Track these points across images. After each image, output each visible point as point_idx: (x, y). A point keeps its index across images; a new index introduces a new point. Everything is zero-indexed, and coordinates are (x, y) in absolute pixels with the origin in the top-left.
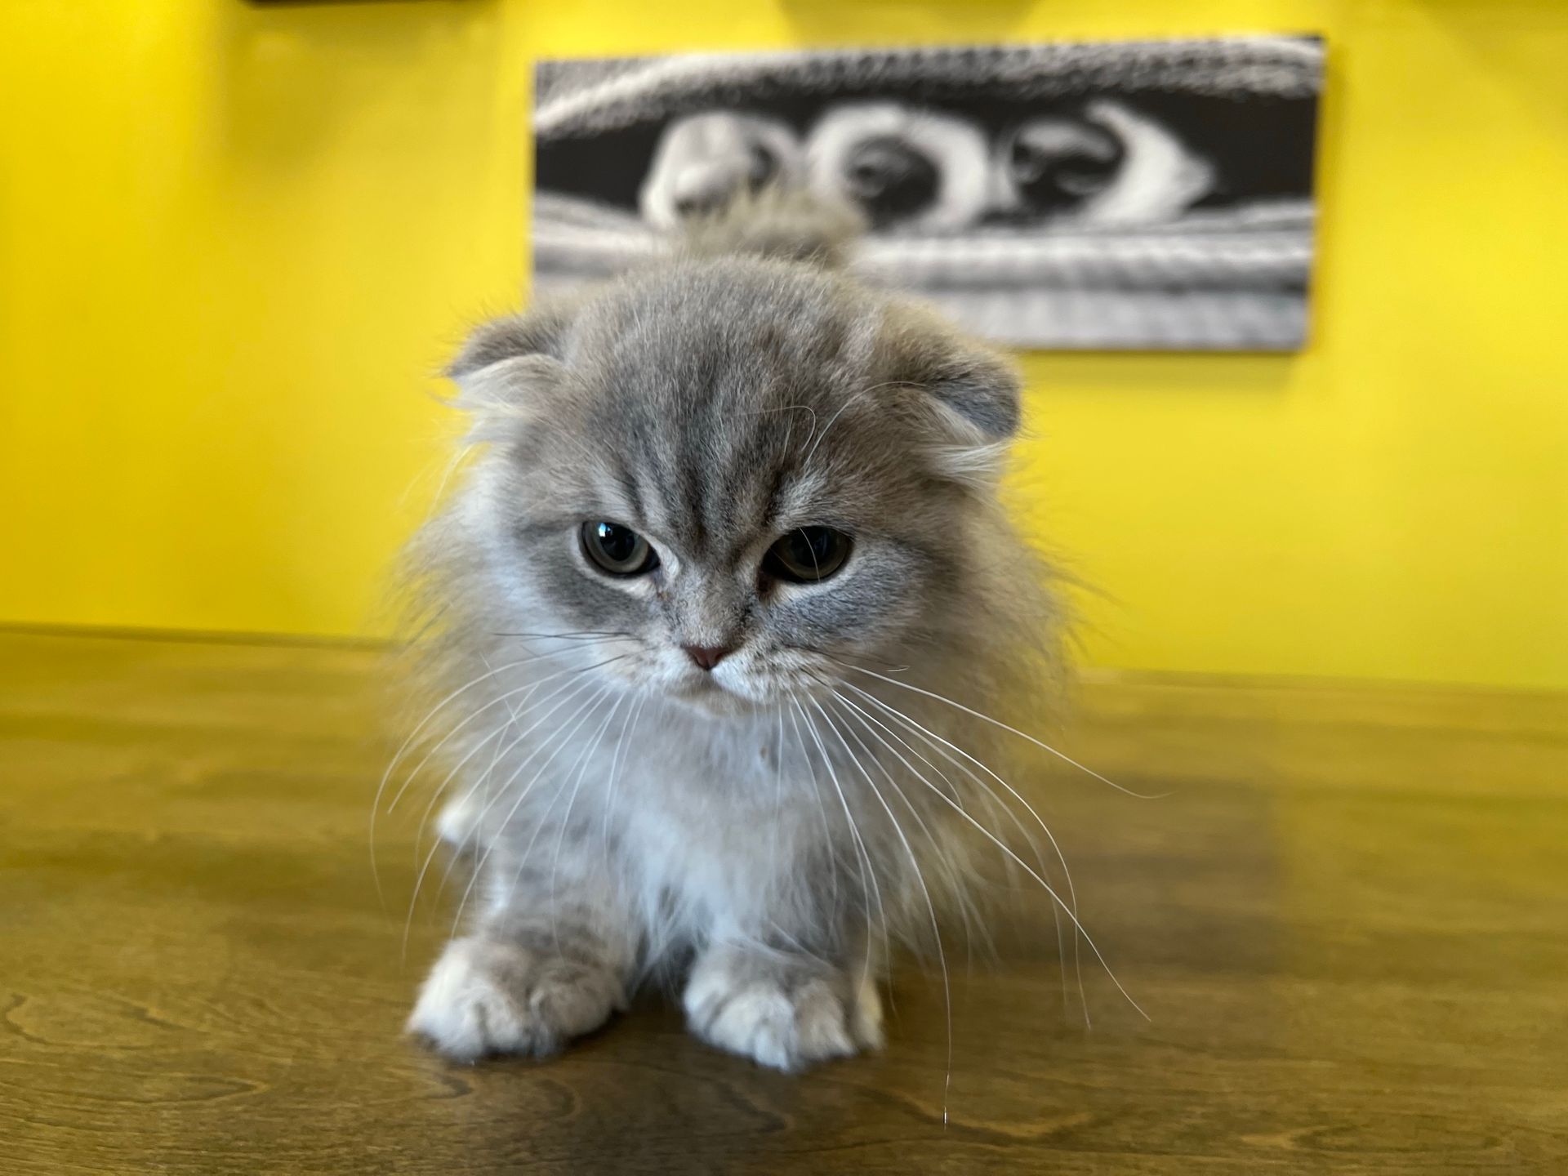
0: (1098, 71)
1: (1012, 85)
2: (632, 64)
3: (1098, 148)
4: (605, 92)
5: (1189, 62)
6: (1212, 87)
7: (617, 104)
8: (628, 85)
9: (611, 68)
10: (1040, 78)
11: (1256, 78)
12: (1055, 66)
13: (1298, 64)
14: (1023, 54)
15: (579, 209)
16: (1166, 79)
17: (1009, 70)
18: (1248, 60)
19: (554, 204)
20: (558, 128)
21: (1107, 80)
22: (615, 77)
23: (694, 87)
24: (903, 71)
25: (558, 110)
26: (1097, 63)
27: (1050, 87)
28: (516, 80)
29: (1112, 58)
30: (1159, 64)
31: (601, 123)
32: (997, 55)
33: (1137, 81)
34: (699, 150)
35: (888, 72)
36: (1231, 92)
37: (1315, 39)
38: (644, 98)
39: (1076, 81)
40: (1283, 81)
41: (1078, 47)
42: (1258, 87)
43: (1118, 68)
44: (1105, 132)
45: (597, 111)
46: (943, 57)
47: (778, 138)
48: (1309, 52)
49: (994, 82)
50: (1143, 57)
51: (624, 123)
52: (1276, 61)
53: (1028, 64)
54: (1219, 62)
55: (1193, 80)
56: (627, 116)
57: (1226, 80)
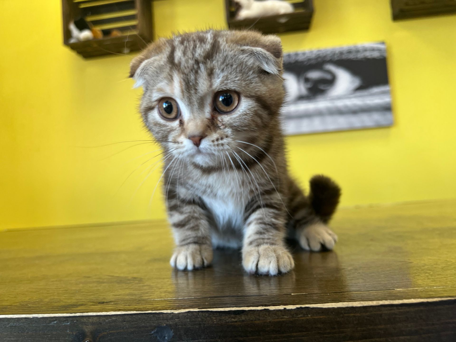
0: (325, 57)
1: (302, 62)
3: (328, 77)
5: (349, 52)
6: (357, 58)
10: (309, 60)
11: (368, 54)
12: (313, 56)
13: (379, 50)
14: (304, 54)
16: (344, 57)
17: (301, 58)
18: (365, 50)
21: (328, 58)
26: (325, 55)
27: (312, 62)
29: (328, 53)
30: (341, 53)
32: (297, 54)
33: (336, 58)
36: (362, 59)
37: (383, 43)
39: (319, 60)
40: (376, 55)
41: (319, 51)
42: (369, 57)
43: (331, 55)
44: (329, 72)
48: (382, 47)
49: (297, 62)
50: (337, 52)
52: (373, 50)
53: (306, 56)
54: (358, 51)
55: (351, 56)
57: (360, 56)
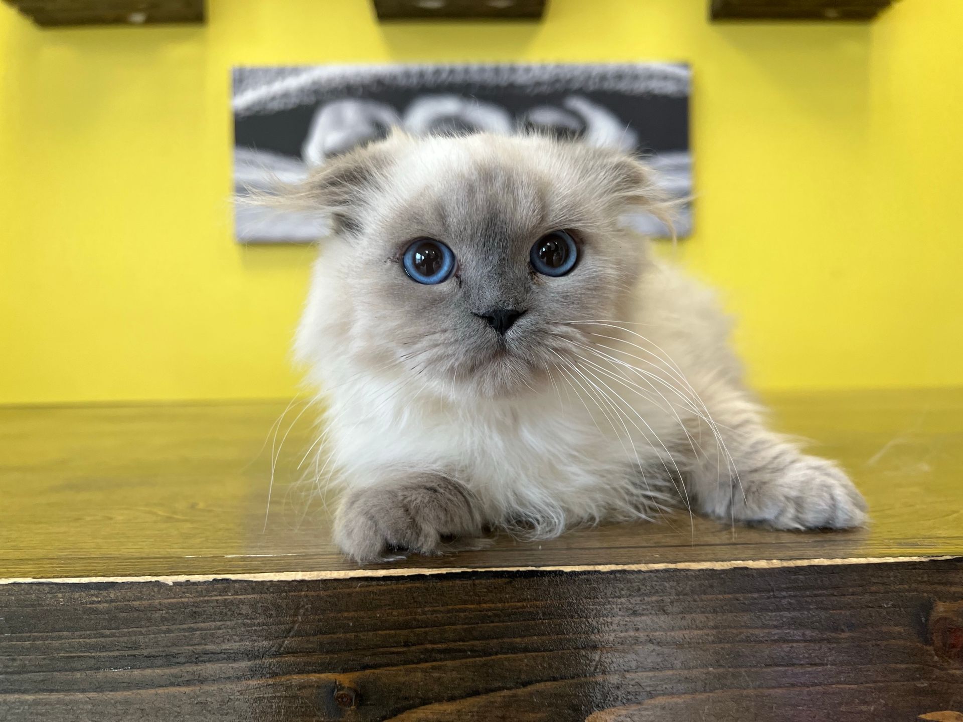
0: (569, 81)
1: (522, 87)
2: (295, 71)
3: (573, 124)
4: (278, 87)
5: (619, 76)
6: (632, 91)
7: (286, 95)
8: (292, 83)
9: (281, 72)
10: (538, 84)
11: (656, 86)
12: (546, 77)
13: (677, 80)
14: (528, 70)
15: (264, 158)
16: (609, 85)
17: (521, 79)
18: (651, 76)
19: (247, 155)
20: (248, 109)
21: (576, 85)
22: (284, 78)
23: (333, 85)
24: (459, 78)
25: (248, 98)
26: (569, 76)
27: (544, 89)
28: (220, 79)
29: (577, 73)
30: (603, 77)
31: (276, 106)
32: (513, 70)
33: (592, 87)
34: (338, 123)
35: (450, 79)
36: (641, 94)
37: (686, 65)
38: (302, 91)
39: (558, 86)
40: (670, 88)
41: (558, 66)
42: (657, 91)
43: (582, 78)
44: (575, 114)
45: (273, 98)
46: (482, 70)
47: (386, 115)
48: (682, 73)
49: (512, 86)
50: (594, 73)
51: (290, 106)
52: (665, 77)
53: (531, 75)
54: (635, 77)
55: (623, 86)
56: (293, 102)
57: (640, 87)
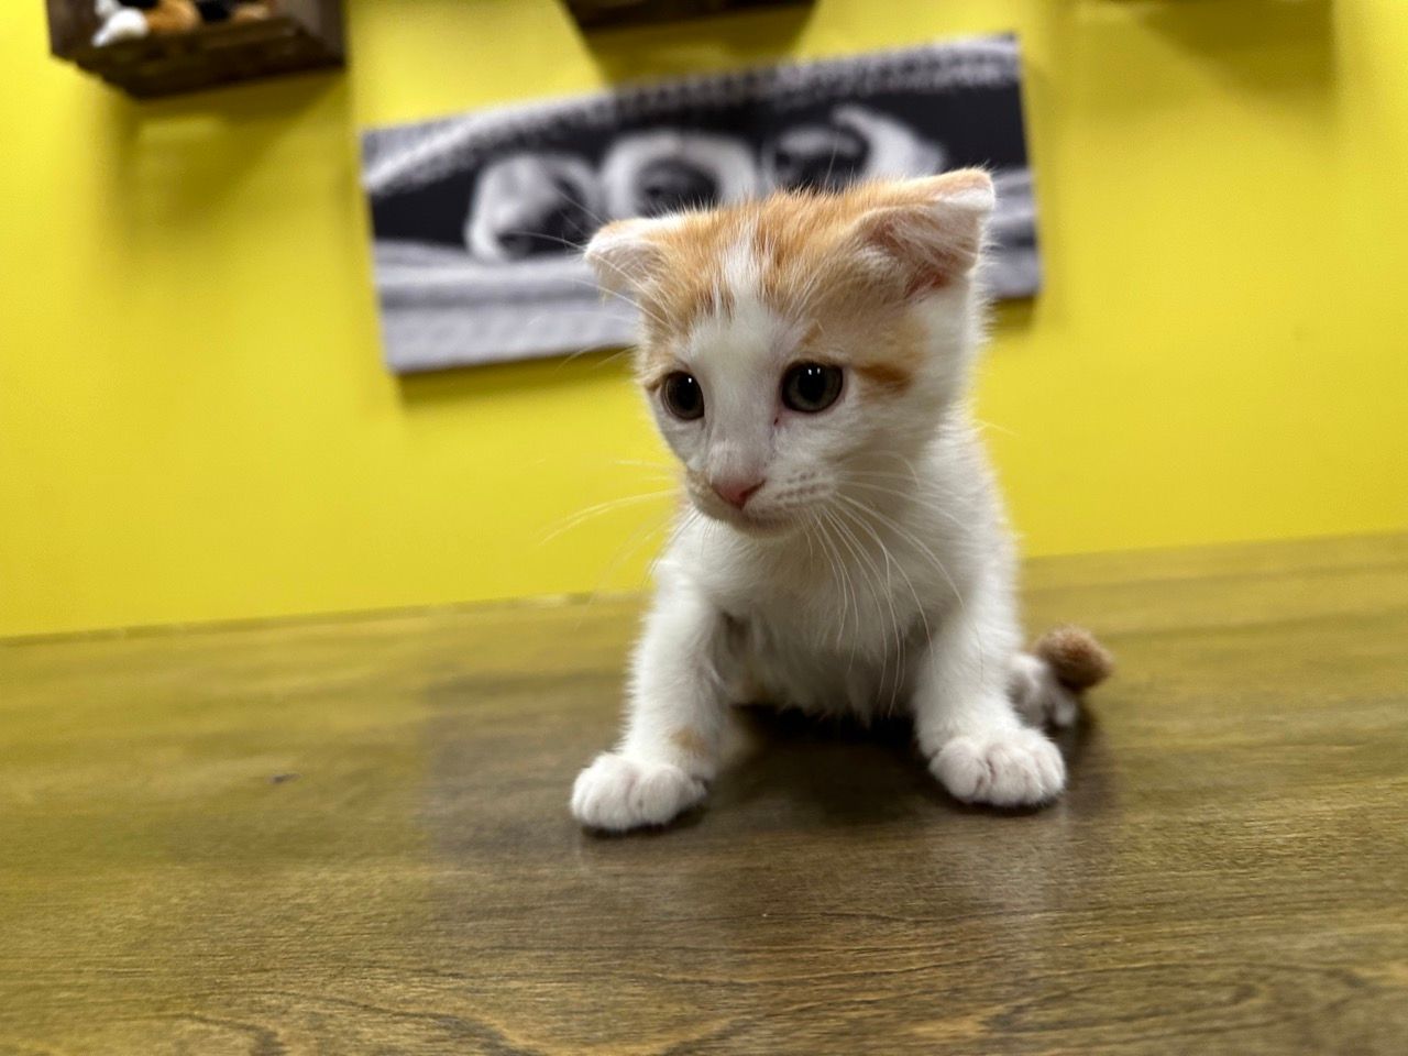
0: (835, 85)
1: (767, 103)
2: (444, 124)
3: (847, 147)
4: (424, 149)
5: (909, 66)
6: (932, 86)
7: (435, 160)
8: (443, 142)
9: (426, 129)
10: (791, 95)
11: (967, 74)
12: (801, 83)
13: (999, 60)
14: (773, 76)
15: (414, 251)
16: (895, 83)
17: (762, 91)
18: (957, 60)
19: (392, 250)
20: (388, 186)
21: (847, 88)
22: (432, 136)
23: (499, 137)
25: (384, 171)
26: (834, 78)
27: (799, 101)
29: (847, 71)
30: (885, 72)
31: (424, 177)
32: (751, 79)
33: (869, 87)
34: (510, 189)
35: (661, 105)
36: (946, 89)
37: (1010, 37)
38: (457, 152)
39: (819, 95)
40: (989, 74)
41: (817, 66)
42: (969, 82)
43: (854, 78)
44: (850, 132)
45: (420, 168)
46: (705, 87)
47: (576, 171)
48: (1006, 49)
49: (749, 103)
50: (872, 68)
51: (443, 175)
52: (980, 59)
54: (934, 64)
55: (917, 81)
56: (444, 169)
57: (943, 78)
